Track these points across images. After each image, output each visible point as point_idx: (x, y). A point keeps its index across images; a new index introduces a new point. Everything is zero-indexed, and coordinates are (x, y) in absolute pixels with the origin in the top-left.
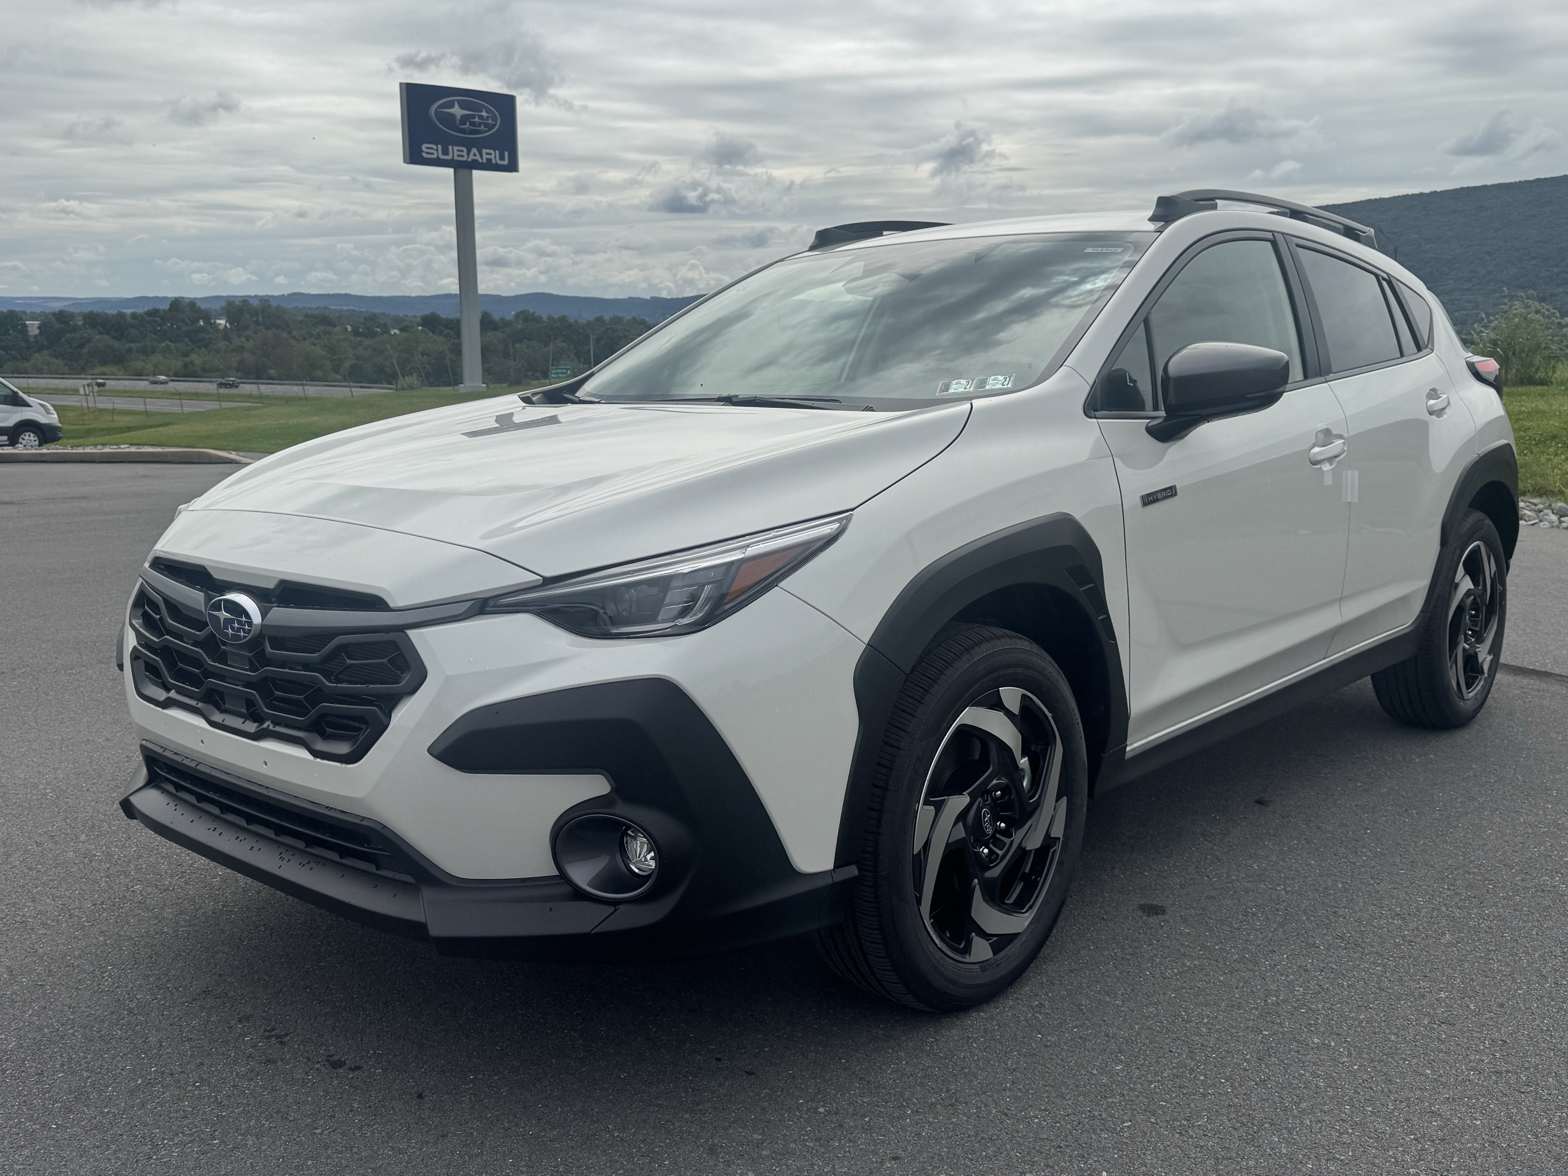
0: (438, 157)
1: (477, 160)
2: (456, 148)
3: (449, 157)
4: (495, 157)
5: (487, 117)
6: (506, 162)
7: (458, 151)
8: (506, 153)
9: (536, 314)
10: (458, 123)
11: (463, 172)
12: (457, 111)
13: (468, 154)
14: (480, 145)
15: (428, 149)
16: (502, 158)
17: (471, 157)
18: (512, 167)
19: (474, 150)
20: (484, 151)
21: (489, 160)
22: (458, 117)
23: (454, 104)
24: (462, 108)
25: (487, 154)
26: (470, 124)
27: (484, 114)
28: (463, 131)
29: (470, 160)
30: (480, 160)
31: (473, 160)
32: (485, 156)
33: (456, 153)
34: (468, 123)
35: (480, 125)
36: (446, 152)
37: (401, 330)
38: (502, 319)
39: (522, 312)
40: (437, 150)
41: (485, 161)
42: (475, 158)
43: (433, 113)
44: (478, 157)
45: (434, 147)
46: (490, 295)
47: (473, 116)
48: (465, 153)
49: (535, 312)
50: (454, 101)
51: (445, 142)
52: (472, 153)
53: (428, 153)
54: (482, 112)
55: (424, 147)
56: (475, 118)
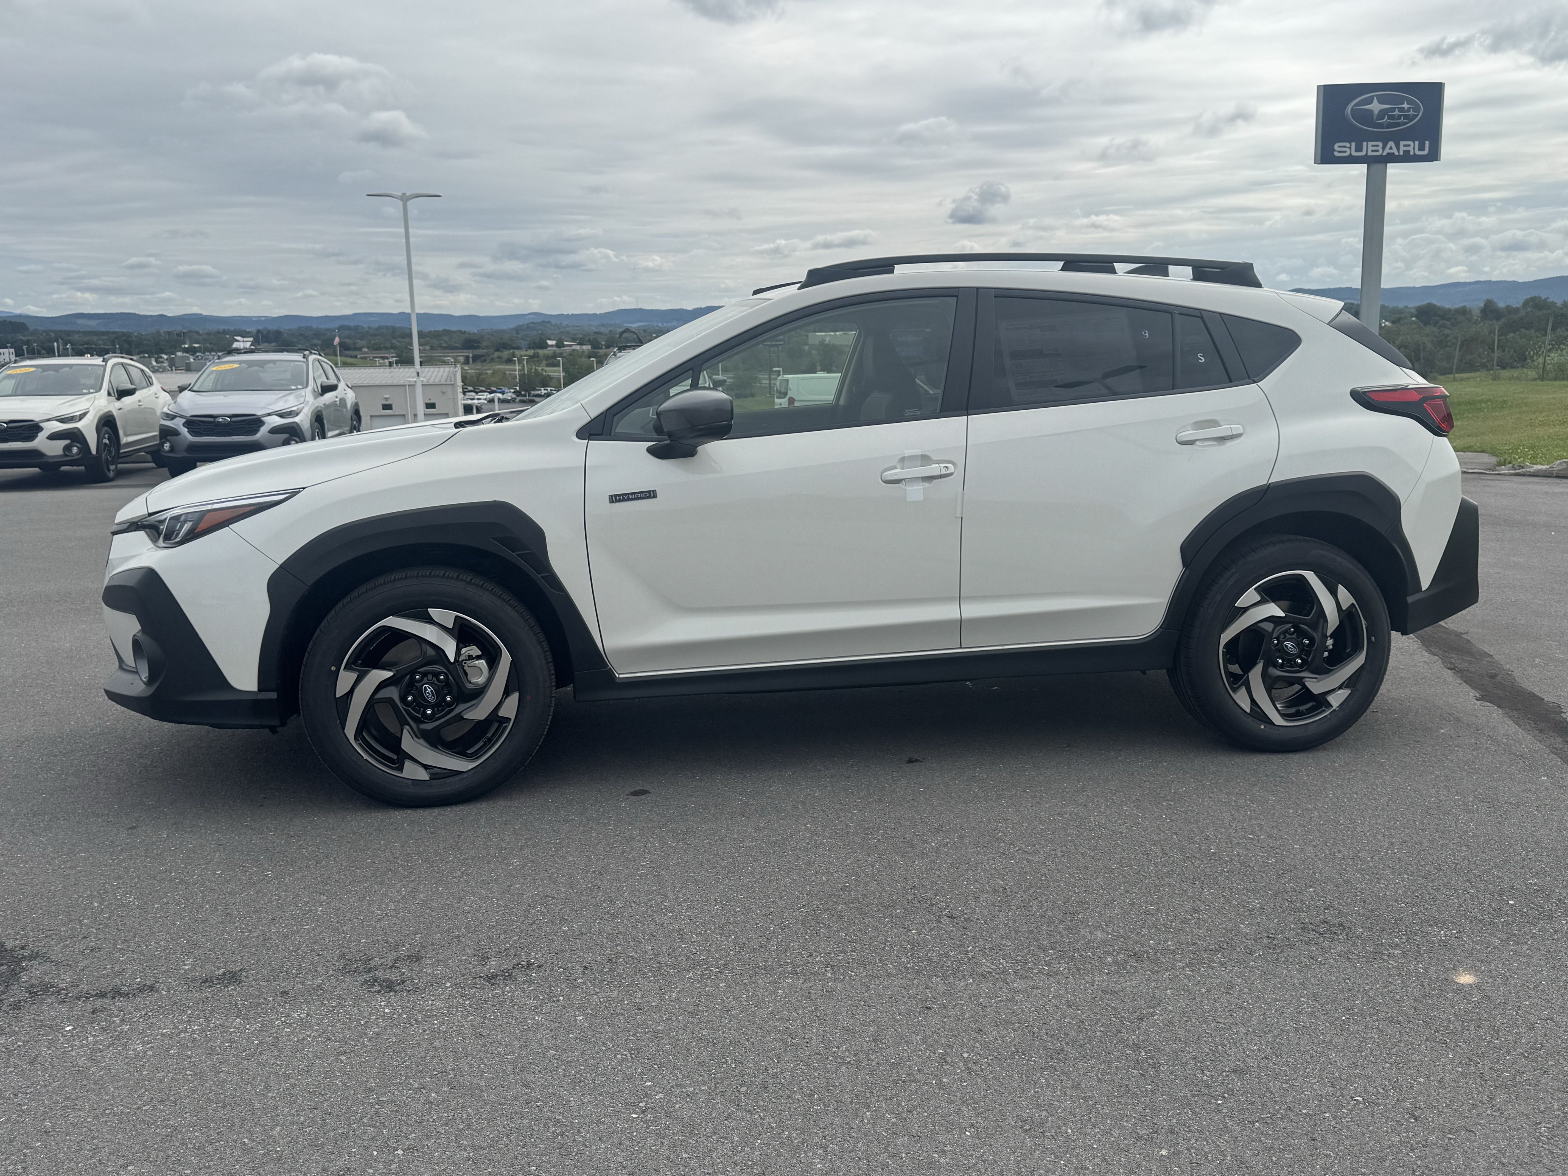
0: (1351, 154)
1: (1393, 154)
2: (1370, 143)
3: (1363, 153)
4: (1414, 148)
5: (1408, 108)
6: (1426, 152)
7: (1373, 146)
8: (1427, 143)
9: (1549, 300)
10: (1375, 118)
11: (1377, 167)
12: (1376, 107)
13: (1384, 148)
14: (1397, 138)
15: (1341, 148)
16: (1422, 148)
17: (1387, 151)
18: (1433, 156)
19: (1391, 144)
20: (1402, 143)
21: (1407, 152)
22: (1376, 112)
23: (1373, 99)
24: (1380, 103)
25: (1405, 146)
26: (1388, 119)
27: (1406, 106)
28: (1381, 126)
29: (1385, 154)
30: (1397, 153)
31: (1388, 154)
32: (1402, 149)
33: (1370, 148)
34: (1386, 117)
35: (1399, 117)
36: (1359, 149)
37: (1393, 322)
38: (1508, 307)
39: (1533, 299)
40: (1350, 148)
41: (1401, 153)
42: (1391, 151)
43: (1349, 111)
44: (1395, 151)
45: (1348, 145)
46: (1505, 281)
47: (1393, 110)
48: (1380, 148)
49: (1548, 298)
50: (1373, 97)
51: (1360, 139)
52: (1388, 146)
53: (1340, 152)
54: (1403, 104)
55: (1336, 147)
56: (1395, 111)
